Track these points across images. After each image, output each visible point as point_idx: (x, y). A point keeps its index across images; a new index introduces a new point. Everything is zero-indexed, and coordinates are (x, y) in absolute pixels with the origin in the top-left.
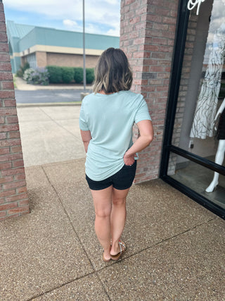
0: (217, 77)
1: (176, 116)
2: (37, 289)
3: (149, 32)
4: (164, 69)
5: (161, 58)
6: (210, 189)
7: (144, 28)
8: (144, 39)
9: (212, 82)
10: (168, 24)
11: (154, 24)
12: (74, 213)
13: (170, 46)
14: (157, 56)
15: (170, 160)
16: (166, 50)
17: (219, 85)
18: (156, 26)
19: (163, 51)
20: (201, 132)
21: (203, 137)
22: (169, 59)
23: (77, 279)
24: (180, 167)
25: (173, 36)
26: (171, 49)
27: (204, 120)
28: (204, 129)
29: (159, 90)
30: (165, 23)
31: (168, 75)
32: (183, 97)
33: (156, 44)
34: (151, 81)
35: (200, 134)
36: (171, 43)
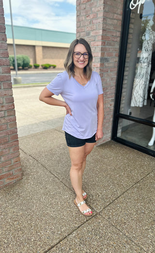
0: (149, 60)
1: (123, 91)
2: (60, 234)
3: (105, 25)
4: (114, 54)
5: (112, 46)
6: (151, 143)
7: (102, 22)
8: (101, 31)
9: (146, 64)
10: (117, 20)
11: (108, 20)
12: (59, 174)
13: (118, 37)
14: (110, 45)
15: (119, 125)
16: (115, 40)
17: (150, 66)
18: (109, 21)
19: (113, 41)
20: (139, 102)
21: (141, 106)
22: (117, 46)
23: (87, 221)
24: (125, 130)
25: (120, 29)
26: (119, 39)
27: (141, 92)
28: (141, 100)
29: (111, 71)
30: (115, 19)
31: (117, 59)
32: (126, 76)
33: (109, 35)
34: (106, 64)
35: (138, 104)
36: (119, 34)
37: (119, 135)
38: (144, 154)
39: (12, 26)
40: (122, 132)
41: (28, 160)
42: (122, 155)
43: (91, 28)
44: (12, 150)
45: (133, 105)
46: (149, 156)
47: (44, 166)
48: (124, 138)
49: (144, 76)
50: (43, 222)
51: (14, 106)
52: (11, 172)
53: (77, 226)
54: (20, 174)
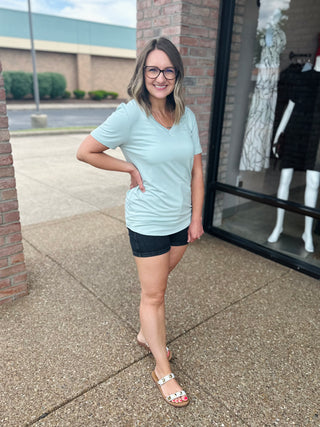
0: (272, 84)
1: (223, 141)
2: (85, 382)
3: (185, 17)
4: (205, 71)
5: (200, 55)
6: (274, 237)
7: (180, 12)
8: (179, 28)
9: (266, 91)
10: (210, 8)
11: (193, 8)
12: (98, 287)
13: (213, 39)
14: (197, 53)
15: (216, 205)
16: (207, 45)
17: (275, 95)
18: (194, 11)
19: (203, 47)
20: (255, 162)
21: (257, 169)
22: (211, 57)
23: (135, 362)
24: (228, 214)
25: (215, 25)
26: (214, 44)
27: (258, 144)
28: (259, 158)
29: (200, 103)
30: (205, 7)
31: (211, 81)
32: (229, 112)
33: (194, 35)
34: (190, 89)
35: (253, 165)
36: (213, 34)
37: (217, 222)
38: (257, 257)
39: (30, 13)
40: (223, 219)
41: (42, 264)
42: (216, 257)
43: (162, 22)
44: (8, 240)
45: (242, 167)
46: (265, 259)
47: (70, 274)
48: (227, 229)
49: (264, 114)
50: (58, 362)
51: (11, 159)
52: (8, 280)
53: (116, 369)
54: (23, 284)
